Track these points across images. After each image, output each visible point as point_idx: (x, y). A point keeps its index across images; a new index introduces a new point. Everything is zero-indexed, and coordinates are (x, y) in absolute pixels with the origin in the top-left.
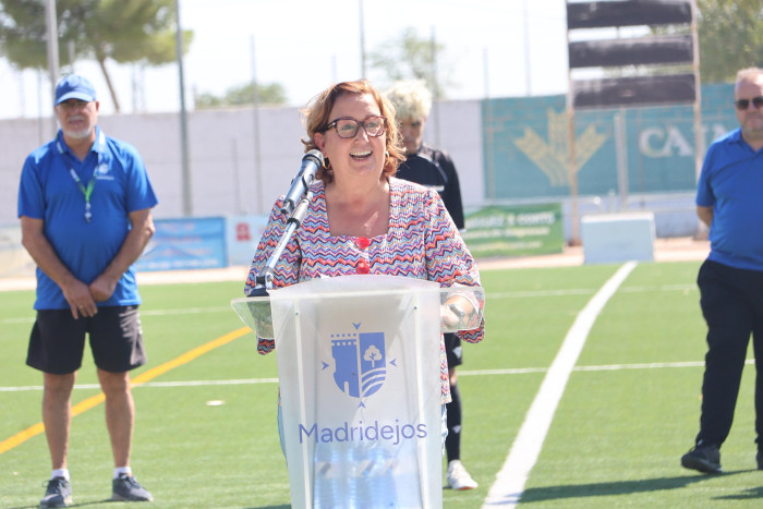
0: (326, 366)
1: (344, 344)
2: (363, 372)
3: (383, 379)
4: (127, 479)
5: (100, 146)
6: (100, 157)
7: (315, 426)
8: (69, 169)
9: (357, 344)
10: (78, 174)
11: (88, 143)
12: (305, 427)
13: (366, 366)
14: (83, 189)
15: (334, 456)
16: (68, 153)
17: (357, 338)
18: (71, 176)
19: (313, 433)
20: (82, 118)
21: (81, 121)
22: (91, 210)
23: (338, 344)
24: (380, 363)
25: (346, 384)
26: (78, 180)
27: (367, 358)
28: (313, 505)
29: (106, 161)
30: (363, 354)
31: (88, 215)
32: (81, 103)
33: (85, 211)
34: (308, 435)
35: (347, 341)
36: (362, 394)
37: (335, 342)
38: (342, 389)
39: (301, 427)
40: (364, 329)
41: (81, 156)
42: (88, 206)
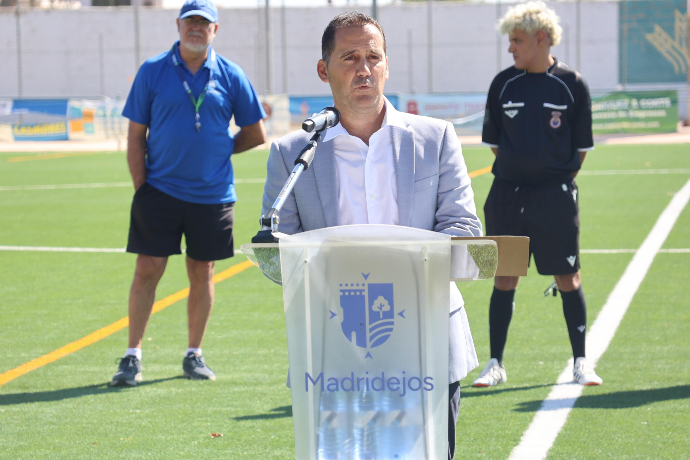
0: (333, 315)
1: (352, 293)
2: (370, 323)
3: (391, 330)
4: (194, 358)
5: (212, 63)
6: (211, 73)
7: (321, 375)
8: (182, 81)
9: (366, 294)
10: (190, 85)
11: (202, 58)
12: (311, 375)
13: (374, 316)
14: (193, 100)
15: (340, 405)
16: (182, 65)
17: (366, 288)
18: (183, 88)
19: (320, 380)
20: (202, 35)
21: (200, 37)
22: (201, 120)
23: (347, 293)
24: (390, 314)
25: (354, 334)
26: (190, 91)
27: (375, 308)
28: (317, 454)
29: (216, 77)
30: (371, 304)
31: (198, 124)
32: (205, 21)
33: (195, 121)
34: (314, 383)
35: (355, 291)
36: (369, 344)
37: (343, 291)
38: (350, 338)
39: (307, 375)
40: (374, 280)
41: (194, 69)
42: (198, 116)
